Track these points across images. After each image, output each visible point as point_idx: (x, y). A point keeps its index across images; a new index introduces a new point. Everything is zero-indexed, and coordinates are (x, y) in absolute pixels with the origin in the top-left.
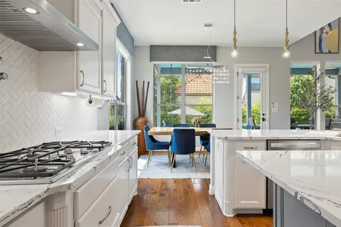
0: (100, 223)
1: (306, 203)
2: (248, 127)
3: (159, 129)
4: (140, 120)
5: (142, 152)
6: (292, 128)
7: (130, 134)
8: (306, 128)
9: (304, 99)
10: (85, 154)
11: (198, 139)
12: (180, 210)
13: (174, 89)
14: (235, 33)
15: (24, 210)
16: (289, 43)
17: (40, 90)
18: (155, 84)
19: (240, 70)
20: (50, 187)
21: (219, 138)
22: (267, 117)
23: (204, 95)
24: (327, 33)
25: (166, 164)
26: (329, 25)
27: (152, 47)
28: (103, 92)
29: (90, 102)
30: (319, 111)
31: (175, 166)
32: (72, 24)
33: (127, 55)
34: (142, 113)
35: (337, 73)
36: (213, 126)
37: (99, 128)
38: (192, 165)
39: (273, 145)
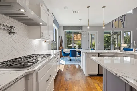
0: (47, 81)
1: (121, 78)
2: (92, 49)
3: (66, 50)
4: (60, 47)
5: (61, 57)
6: (104, 49)
7: (58, 51)
8: (108, 49)
9: (108, 41)
10: (42, 58)
11: (77, 53)
12: (72, 74)
13: (70, 39)
14: (88, 21)
15: (14, 82)
16: (105, 24)
17: (29, 38)
18: (65, 37)
19: (89, 33)
20: (27, 71)
21: (84, 53)
22: (97, 46)
23: (79, 40)
24: (114, 22)
25: (68, 60)
26: (115, 20)
27: (64, 26)
28: (49, 39)
29: (45, 42)
30: (112, 44)
31: (71, 61)
32: (39, 17)
33: (57, 29)
34: (61, 45)
35: (117, 34)
36: (82, 49)
37: (48, 50)
38: (76, 60)
39: (100, 55)
